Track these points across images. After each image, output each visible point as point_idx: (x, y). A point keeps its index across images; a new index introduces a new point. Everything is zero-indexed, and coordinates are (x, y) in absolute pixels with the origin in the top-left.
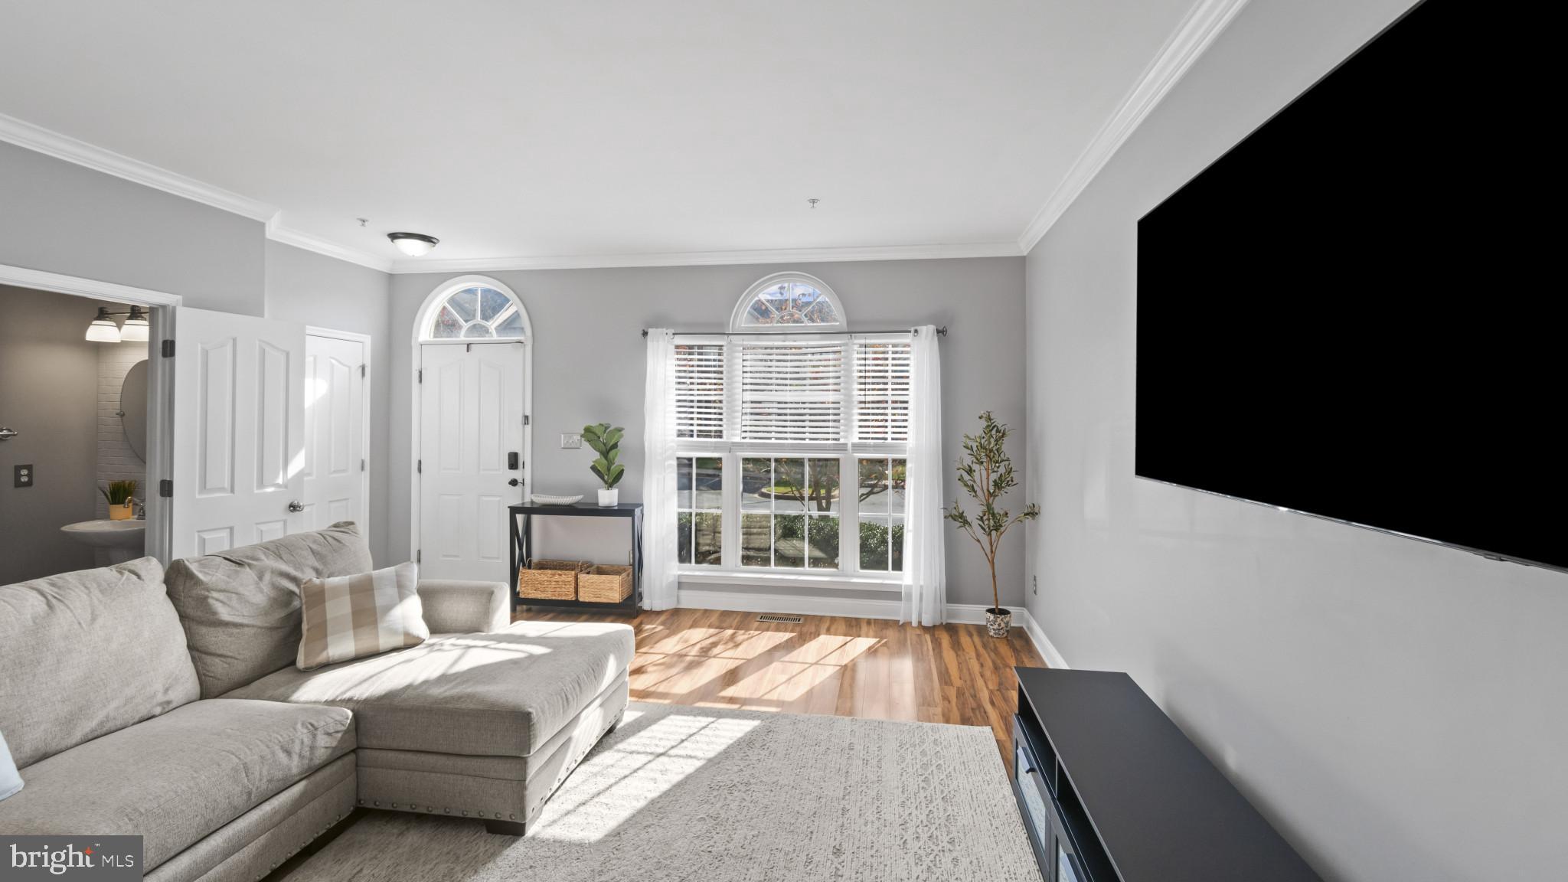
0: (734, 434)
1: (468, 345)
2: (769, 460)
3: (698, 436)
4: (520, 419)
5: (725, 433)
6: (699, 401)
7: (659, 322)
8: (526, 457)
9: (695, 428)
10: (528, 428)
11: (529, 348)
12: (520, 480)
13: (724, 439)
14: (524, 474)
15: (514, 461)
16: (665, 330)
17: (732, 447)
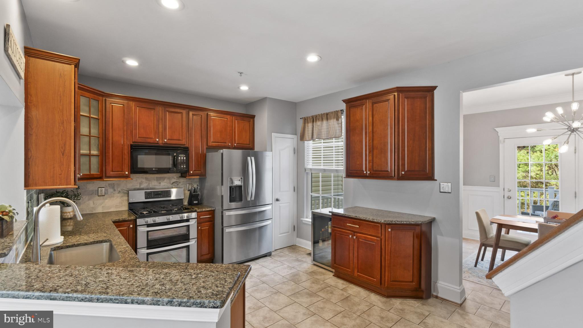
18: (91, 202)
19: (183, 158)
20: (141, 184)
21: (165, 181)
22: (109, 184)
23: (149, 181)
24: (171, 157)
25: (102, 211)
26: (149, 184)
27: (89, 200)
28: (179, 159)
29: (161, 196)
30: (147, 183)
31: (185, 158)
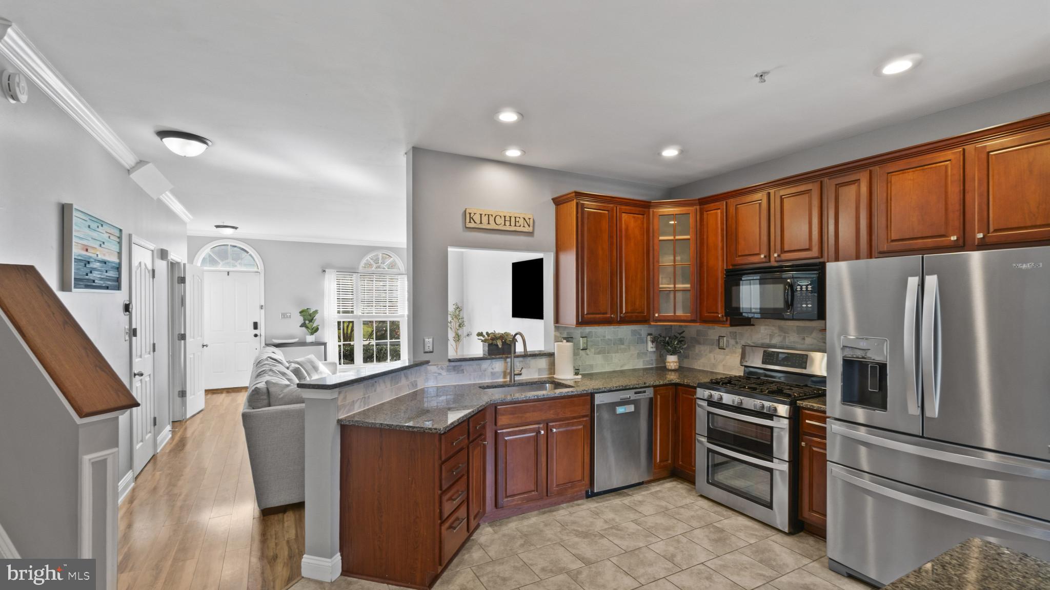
0: (358, 312)
1: (228, 273)
2: (373, 322)
3: (342, 313)
4: (258, 307)
5: (355, 311)
6: (342, 299)
7: (331, 266)
8: (262, 326)
9: (341, 310)
10: (263, 311)
11: (262, 274)
12: (259, 334)
13: (355, 313)
14: (262, 330)
15: (256, 326)
16: (333, 270)
17: (359, 317)
18: (712, 355)
19: (807, 288)
20: (771, 336)
21: (814, 335)
22: (730, 333)
23: (785, 333)
24: (780, 287)
25: (724, 371)
26: (784, 338)
27: (710, 352)
28: (799, 289)
29: (789, 363)
30: (782, 337)
31: (810, 287)
